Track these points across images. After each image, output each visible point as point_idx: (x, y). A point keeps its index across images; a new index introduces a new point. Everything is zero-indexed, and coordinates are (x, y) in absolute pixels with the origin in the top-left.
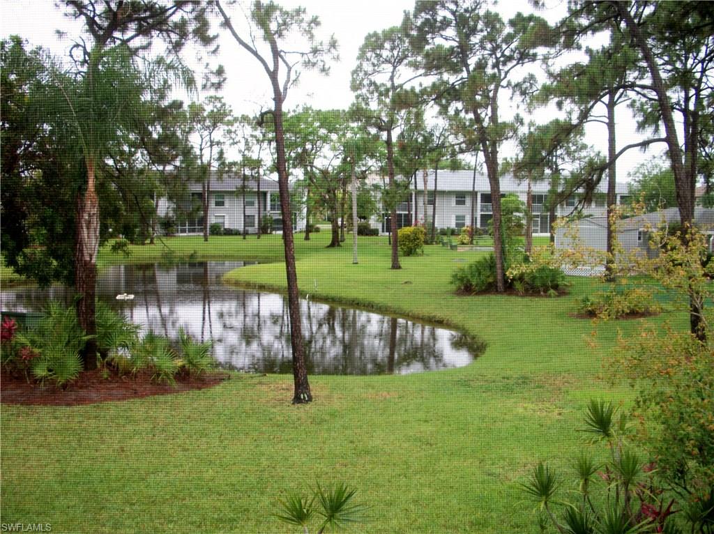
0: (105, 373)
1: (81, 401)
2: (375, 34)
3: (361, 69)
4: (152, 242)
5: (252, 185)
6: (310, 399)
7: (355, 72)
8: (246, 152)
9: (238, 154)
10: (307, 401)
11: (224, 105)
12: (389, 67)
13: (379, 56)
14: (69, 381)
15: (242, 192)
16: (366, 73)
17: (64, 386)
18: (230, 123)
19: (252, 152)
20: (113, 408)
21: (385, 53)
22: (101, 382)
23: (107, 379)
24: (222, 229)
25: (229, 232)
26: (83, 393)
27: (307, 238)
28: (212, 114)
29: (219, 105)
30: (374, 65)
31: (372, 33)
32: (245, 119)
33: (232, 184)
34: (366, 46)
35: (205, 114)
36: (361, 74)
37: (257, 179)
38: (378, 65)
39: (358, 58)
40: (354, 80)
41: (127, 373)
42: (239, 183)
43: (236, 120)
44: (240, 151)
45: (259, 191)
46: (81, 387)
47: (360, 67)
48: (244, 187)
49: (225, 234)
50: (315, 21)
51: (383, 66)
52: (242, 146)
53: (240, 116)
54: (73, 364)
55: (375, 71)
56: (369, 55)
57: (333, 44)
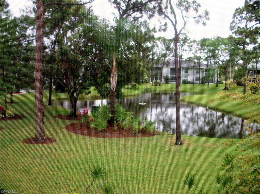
0: (116, 128)
1: (104, 137)
2: (239, 8)
3: (234, 22)
4: (160, 85)
5: (197, 66)
6: (181, 144)
7: (232, 23)
8: (195, 54)
9: (192, 54)
10: (180, 144)
11: (187, 36)
12: (245, 21)
13: (241, 17)
14: (103, 130)
15: (193, 68)
16: (236, 24)
17: (101, 131)
18: (189, 43)
19: (198, 53)
20: (113, 140)
21: (244, 16)
22: (114, 131)
23: (116, 130)
24: (187, 82)
25: (189, 83)
26: (106, 134)
27: (217, 86)
28: (183, 40)
29: (185, 36)
30: (239, 20)
31: (238, 8)
32: (194, 41)
33: (190, 65)
34: (235, 13)
35: (180, 39)
36: (234, 24)
37: (199, 63)
38: (241, 20)
39: (233, 18)
40: (231, 26)
41: (123, 129)
42: (193, 65)
43: (191, 42)
44: (193, 53)
45: (199, 68)
46: (107, 132)
47: (234, 21)
48: (194, 66)
49: (188, 83)
50: (199, 5)
51: (243, 20)
52: (194, 51)
53: (193, 40)
54: (104, 124)
55: (239, 23)
56: (237, 16)
57: (207, 14)
